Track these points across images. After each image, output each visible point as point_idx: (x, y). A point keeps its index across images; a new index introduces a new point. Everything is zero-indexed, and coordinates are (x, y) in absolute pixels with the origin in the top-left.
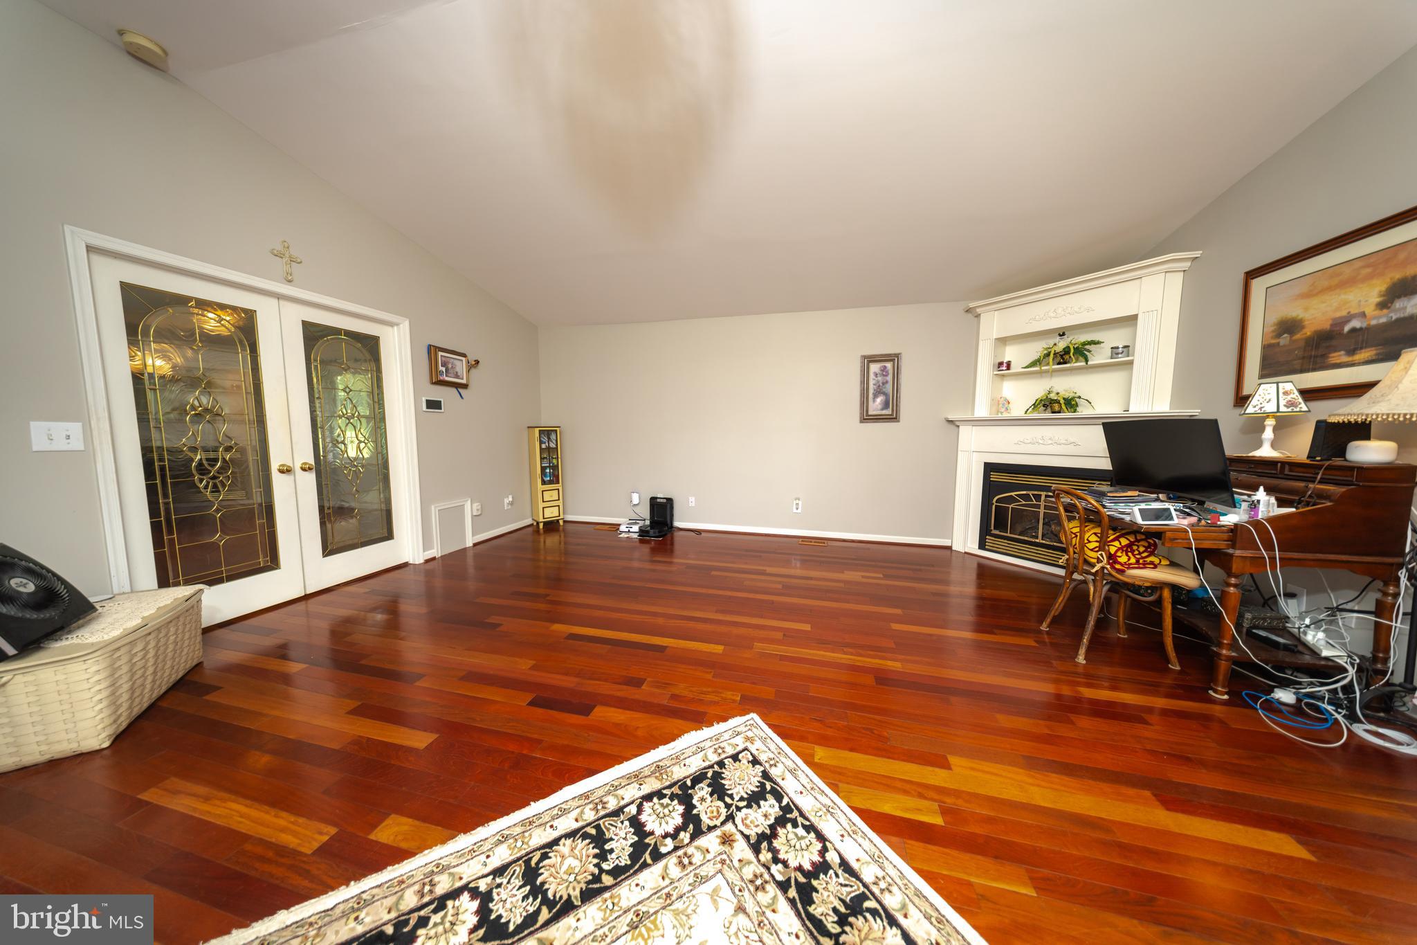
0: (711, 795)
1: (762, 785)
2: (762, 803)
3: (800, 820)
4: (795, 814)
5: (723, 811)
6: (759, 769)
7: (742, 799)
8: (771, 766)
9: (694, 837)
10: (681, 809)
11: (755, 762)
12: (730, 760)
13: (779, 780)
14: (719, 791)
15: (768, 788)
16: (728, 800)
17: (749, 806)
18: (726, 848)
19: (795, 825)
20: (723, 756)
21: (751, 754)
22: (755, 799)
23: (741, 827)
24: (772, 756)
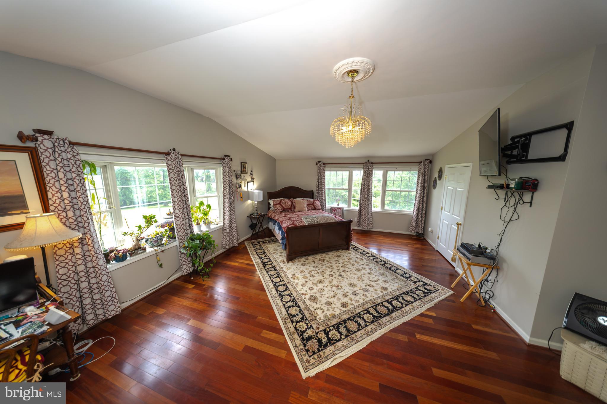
0: (322, 339)
1: (307, 342)
2: (308, 337)
3: (299, 332)
4: (299, 334)
5: (318, 335)
6: (307, 348)
7: (313, 338)
8: (303, 349)
9: (326, 329)
10: (330, 336)
11: (307, 351)
12: (316, 352)
13: (301, 343)
14: (319, 341)
15: (305, 341)
16: (317, 338)
17: (311, 336)
18: (318, 327)
19: (301, 331)
20: (318, 354)
21: (308, 354)
22: (310, 338)
23: (314, 331)
24: (301, 353)
